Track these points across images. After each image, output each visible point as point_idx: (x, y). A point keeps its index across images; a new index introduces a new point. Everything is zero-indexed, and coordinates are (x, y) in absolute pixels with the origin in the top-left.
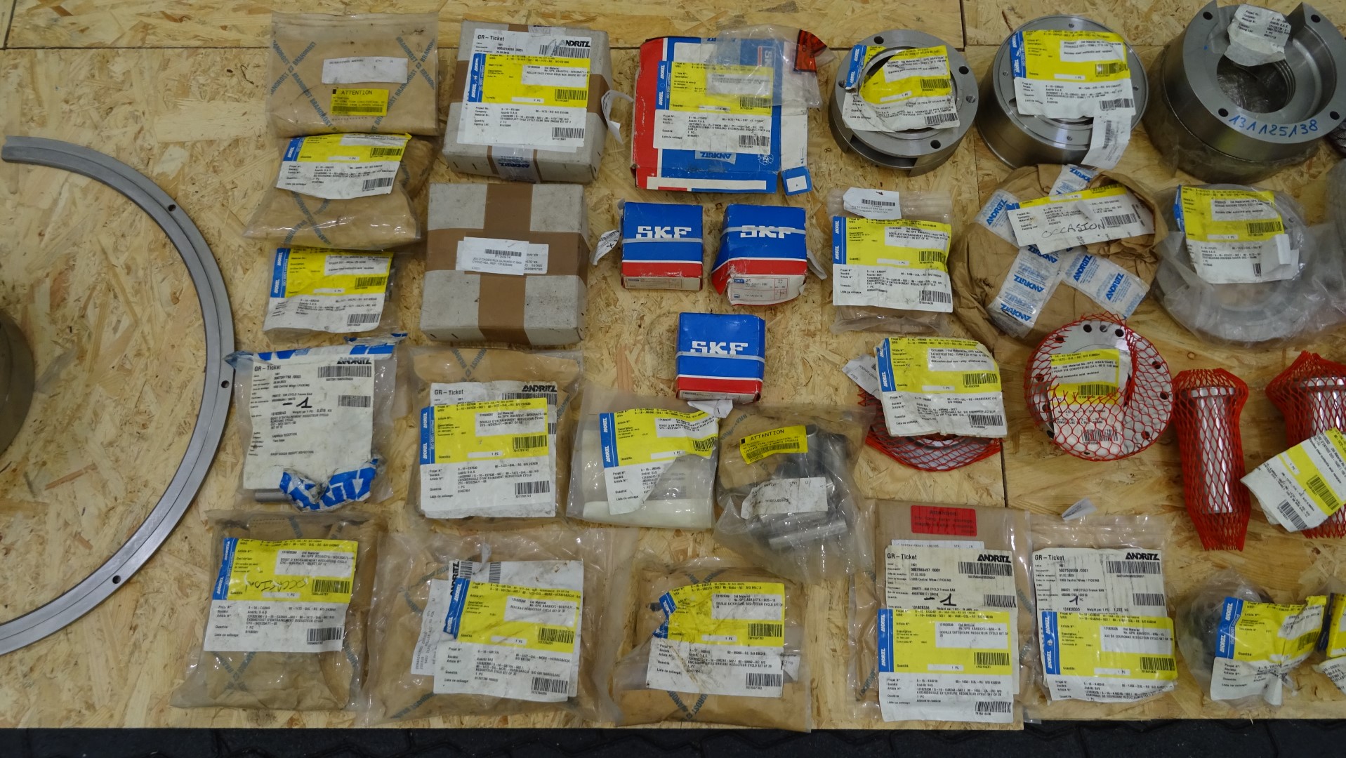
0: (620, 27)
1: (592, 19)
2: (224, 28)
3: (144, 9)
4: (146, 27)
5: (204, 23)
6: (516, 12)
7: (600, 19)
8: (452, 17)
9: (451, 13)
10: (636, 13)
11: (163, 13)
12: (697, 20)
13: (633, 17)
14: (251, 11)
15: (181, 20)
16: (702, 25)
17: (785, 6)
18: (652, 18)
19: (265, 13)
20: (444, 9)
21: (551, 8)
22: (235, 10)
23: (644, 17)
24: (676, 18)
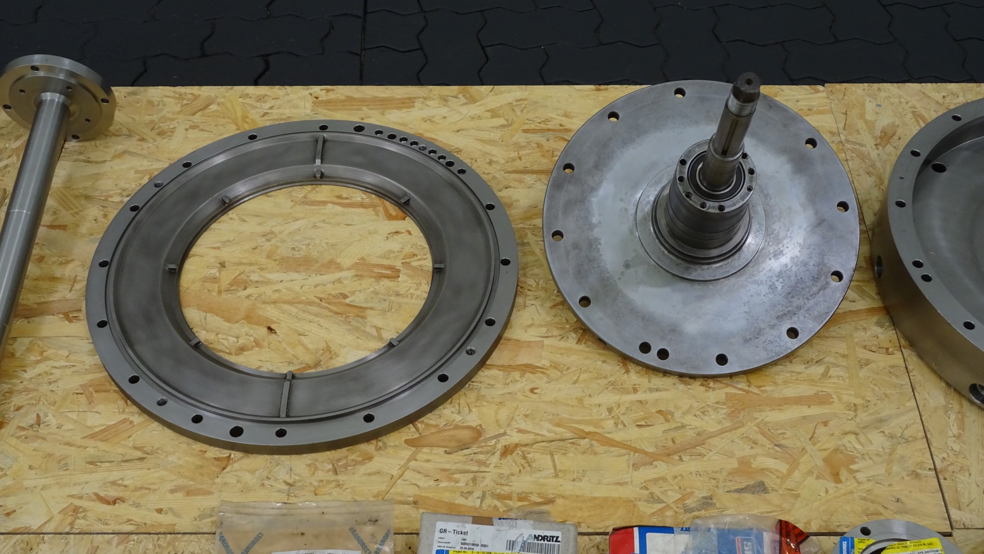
0: (581, 509)
1: (550, 501)
2: (160, 511)
3: (76, 491)
4: (76, 510)
5: (138, 506)
6: (470, 493)
7: (560, 501)
8: (401, 499)
9: (401, 495)
10: (596, 495)
11: (96, 494)
12: (663, 502)
13: (595, 498)
14: (189, 493)
15: (114, 503)
16: (668, 507)
17: (754, 486)
18: (614, 500)
19: (203, 494)
20: (393, 490)
21: (506, 488)
22: (172, 491)
23: (606, 499)
24: (640, 500)
